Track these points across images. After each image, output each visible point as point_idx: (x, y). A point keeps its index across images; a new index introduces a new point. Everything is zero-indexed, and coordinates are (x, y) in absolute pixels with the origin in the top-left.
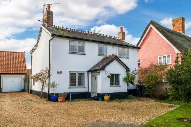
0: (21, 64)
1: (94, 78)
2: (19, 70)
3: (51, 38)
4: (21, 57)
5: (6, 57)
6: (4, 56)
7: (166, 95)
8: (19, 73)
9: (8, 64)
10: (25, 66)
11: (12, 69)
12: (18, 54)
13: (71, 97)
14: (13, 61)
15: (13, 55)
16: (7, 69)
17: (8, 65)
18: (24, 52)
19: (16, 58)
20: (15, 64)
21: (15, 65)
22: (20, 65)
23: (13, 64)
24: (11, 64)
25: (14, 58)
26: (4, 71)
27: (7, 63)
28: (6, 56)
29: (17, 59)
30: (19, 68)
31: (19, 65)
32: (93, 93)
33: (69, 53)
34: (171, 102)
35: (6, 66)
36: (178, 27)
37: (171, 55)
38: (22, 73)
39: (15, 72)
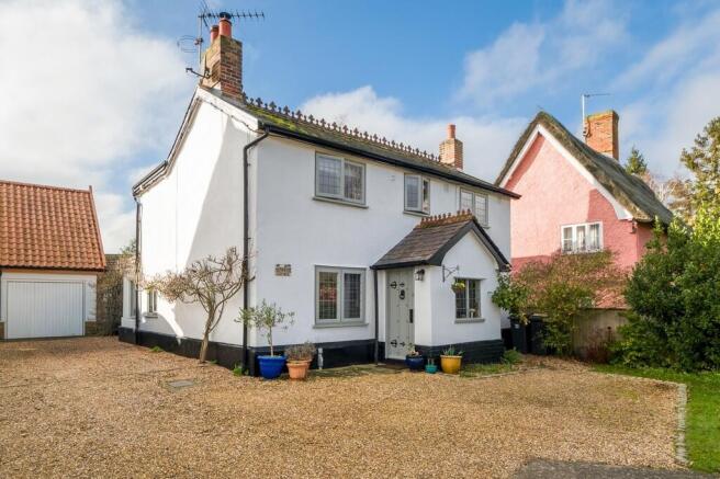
0: (82, 235)
1: (396, 293)
2: (72, 254)
3: (255, 136)
4: (77, 207)
5: (19, 206)
6: (12, 200)
7: (613, 350)
8: (73, 266)
9: (28, 231)
10: (95, 241)
11: (44, 253)
12: (67, 197)
13: (321, 359)
14: (48, 222)
15: (46, 200)
16: (26, 250)
17: (28, 236)
18: (87, 189)
19: (59, 210)
20: (56, 233)
21: (56, 238)
22: (76, 239)
23: (49, 233)
24: (42, 232)
25: (53, 209)
26: (14, 257)
27: (25, 229)
28: (19, 201)
29: (63, 213)
30: (74, 247)
31: (73, 238)
32: (394, 343)
33: (314, 199)
34: (631, 369)
35: (21, 241)
36: (602, 140)
37: (601, 223)
38: (86, 266)
39: (59, 265)
